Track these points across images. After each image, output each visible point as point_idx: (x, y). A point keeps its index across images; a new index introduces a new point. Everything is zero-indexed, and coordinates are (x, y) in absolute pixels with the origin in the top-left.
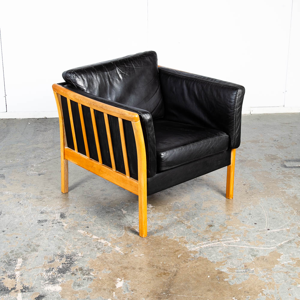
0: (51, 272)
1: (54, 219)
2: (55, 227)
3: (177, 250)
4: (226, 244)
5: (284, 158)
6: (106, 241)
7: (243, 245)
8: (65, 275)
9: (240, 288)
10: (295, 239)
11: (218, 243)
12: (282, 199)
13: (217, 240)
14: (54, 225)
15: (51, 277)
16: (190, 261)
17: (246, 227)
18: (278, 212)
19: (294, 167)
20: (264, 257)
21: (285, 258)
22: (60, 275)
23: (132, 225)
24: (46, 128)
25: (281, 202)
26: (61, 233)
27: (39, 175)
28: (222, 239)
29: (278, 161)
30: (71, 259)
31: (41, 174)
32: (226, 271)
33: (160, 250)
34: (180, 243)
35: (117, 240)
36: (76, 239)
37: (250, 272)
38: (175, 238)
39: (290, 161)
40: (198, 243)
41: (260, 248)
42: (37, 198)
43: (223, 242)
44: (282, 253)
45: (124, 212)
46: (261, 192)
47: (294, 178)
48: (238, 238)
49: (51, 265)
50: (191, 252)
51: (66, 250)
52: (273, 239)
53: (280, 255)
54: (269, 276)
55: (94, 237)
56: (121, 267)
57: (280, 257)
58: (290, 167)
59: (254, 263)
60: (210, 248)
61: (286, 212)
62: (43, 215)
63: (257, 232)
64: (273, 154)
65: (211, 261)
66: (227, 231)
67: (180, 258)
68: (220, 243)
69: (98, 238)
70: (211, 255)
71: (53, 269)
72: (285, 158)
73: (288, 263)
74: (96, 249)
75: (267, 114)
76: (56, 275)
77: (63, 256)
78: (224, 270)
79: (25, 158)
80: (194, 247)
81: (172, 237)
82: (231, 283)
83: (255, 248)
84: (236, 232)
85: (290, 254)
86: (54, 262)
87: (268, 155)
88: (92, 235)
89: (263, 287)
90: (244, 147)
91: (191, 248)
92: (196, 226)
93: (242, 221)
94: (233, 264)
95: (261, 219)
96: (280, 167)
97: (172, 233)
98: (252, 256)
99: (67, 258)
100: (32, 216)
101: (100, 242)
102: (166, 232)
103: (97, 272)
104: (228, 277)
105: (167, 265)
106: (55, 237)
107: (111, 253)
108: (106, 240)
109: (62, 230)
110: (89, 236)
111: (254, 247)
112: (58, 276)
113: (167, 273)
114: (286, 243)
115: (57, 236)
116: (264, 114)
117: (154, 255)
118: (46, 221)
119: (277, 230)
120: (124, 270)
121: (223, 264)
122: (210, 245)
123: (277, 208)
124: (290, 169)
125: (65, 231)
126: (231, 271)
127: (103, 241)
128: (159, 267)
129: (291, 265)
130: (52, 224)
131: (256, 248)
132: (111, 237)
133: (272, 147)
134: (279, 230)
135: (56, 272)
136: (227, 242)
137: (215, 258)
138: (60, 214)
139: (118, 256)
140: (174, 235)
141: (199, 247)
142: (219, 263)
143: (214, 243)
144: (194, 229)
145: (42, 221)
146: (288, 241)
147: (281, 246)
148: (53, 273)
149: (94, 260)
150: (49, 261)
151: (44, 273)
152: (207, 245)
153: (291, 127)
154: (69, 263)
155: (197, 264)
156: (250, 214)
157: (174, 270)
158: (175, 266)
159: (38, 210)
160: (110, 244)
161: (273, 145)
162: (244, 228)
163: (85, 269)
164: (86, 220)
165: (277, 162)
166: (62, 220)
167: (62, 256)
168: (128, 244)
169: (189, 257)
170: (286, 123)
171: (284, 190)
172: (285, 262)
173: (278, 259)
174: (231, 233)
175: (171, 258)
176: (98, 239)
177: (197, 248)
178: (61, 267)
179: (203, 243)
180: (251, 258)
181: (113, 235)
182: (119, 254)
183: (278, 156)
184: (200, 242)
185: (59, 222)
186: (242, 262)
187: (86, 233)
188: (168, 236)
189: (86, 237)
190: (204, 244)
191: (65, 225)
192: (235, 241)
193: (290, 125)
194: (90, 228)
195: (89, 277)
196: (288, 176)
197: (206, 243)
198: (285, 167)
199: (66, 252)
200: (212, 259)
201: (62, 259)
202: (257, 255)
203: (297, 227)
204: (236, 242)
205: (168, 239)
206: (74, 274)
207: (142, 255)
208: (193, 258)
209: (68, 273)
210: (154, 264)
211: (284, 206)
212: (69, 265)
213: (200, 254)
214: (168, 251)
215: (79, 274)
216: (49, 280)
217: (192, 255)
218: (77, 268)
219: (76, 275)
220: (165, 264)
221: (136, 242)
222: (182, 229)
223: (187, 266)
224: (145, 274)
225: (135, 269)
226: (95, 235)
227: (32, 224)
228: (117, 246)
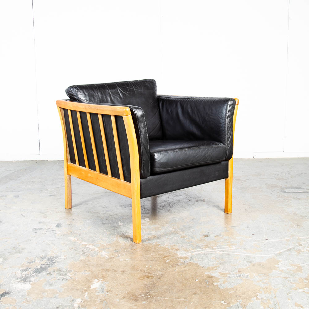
0: (27, 271)
1: (49, 228)
2: (48, 234)
3: (167, 256)
4: (221, 252)
6: (94, 247)
7: (239, 253)
9: (231, 292)
10: (294, 248)
11: (212, 250)
13: (211, 248)
16: (179, 265)
17: (244, 237)
18: (278, 226)
19: (294, 192)
20: (260, 263)
21: (284, 264)
22: (35, 274)
26: (51, 239)
28: (217, 247)
29: (278, 188)
30: (52, 261)
32: (218, 275)
33: (148, 256)
35: (106, 246)
36: (64, 244)
37: (244, 277)
39: (289, 188)
40: (190, 250)
41: (257, 255)
43: (217, 250)
44: (281, 260)
48: (234, 246)
49: (29, 265)
50: (181, 258)
51: (49, 253)
52: (271, 248)
53: (278, 262)
54: (265, 281)
55: (84, 243)
56: (103, 269)
59: (249, 268)
60: (202, 254)
61: (286, 226)
62: (40, 225)
63: (254, 241)
65: (202, 266)
66: (223, 240)
67: (168, 263)
68: (214, 250)
69: (87, 244)
70: (203, 261)
72: (285, 186)
73: (288, 269)
74: (81, 253)
75: (269, 158)
78: (215, 275)
80: (185, 253)
81: (164, 245)
82: (221, 287)
83: (251, 255)
84: (232, 241)
85: (289, 261)
86: (34, 262)
88: (82, 242)
89: (259, 291)
91: (182, 254)
93: (239, 233)
94: (226, 269)
97: (165, 241)
98: (247, 262)
99: (49, 259)
101: (88, 248)
102: (158, 240)
105: (153, 269)
107: (96, 257)
109: (53, 236)
110: (78, 242)
112: (32, 275)
113: (152, 276)
114: (285, 251)
115: (46, 241)
118: (41, 229)
119: (275, 240)
121: (214, 269)
122: (203, 252)
123: (276, 223)
124: (290, 193)
127: (91, 247)
129: (291, 270)
130: (46, 231)
131: (253, 255)
132: (100, 243)
134: (278, 240)
136: (221, 249)
137: (207, 264)
138: (56, 224)
139: (103, 259)
140: (166, 243)
141: (190, 254)
142: (211, 268)
143: (207, 251)
144: (188, 238)
145: (37, 229)
146: (288, 249)
147: (280, 254)
150: (29, 261)
151: (19, 272)
152: (200, 252)
154: (49, 264)
155: (186, 268)
157: (159, 274)
158: (161, 270)
159: (37, 221)
160: (97, 249)
161: (273, 178)
162: (241, 238)
163: (64, 270)
164: (80, 229)
166: (57, 229)
167: (44, 258)
168: (115, 250)
169: (178, 262)
172: (284, 268)
173: (277, 266)
174: (227, 242)
175: (159, 263)
177: (188, 254)
179: (196, 250)
181: (103, 242)
183: (278, 185)
184: (193, 250)
185: (53, 230)
186: (236, 267)
187: (76, 239)
188: (160, 244)
190: (197, 251)
194: (82, 235)
198: (285, 192)
200: (203, 264)
201: (43, 260)
202: (253, 261)
204: (231, 250)
205: (159, 246)
206: (50, 274)
207: (129, 259)
208: (182, 263)
209: (44, 273)
210: (138, 268)
211: (284, 221)
212: (48, 266)
213: (191, 260)
214: (158, 256)
215: (55, 275)
216: (21, 278)
217: (182, 260)
218: (56, 269)
219: (52, 275)
220: (150, 268)
221: (125, 248)
222: (176, 238)
223: (174, 270)
224: (127, 277)
225: (117, 271)
226: (85, 241)
227: (27, 231)
228: (104, 251)
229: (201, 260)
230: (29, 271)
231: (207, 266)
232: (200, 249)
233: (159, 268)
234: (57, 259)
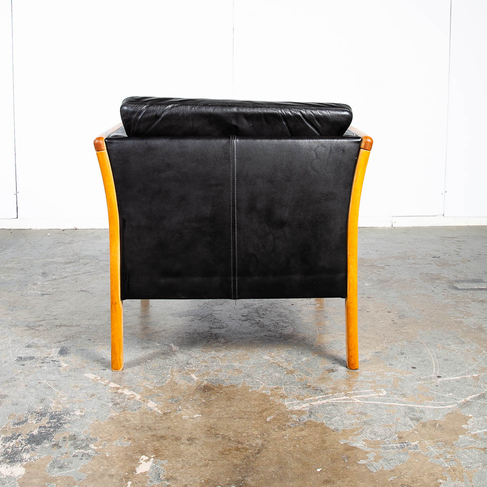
0: (14, 441)
1: (46, 356)
2: (46, 368)
3: (266, 409)
4: (361, 401)
6: (132, 392)
7: (394, 402)
8: (38, 447)
9: (391, 479)
11: (345, 397)
12: (458, 332)
13: (343, 393)
14: (44, 364)
15: (10, 450)
16: (290, 427)
17: (397, 373)
18: (454, 351)
19: (472, 289)
20: (435, 421)
21: (478, 424)
22: (29, 446)
23: (185, 368)
25: (455, 336)
26: (53, 377)
27: (43, 295)
28: (353, 392)
30: (59, 420)
31: (45, 294)
32: (362, 445)
33: (233, 409)
34: (271, 398)
35: (153, 390)
36: (76, 387)
37: (411, 448)
38: (264, 389)
39: (463, 281)
40: (305, 397)
41: (426, 407)
42: (28, 326)
43: (354, 396)
44: (470, 415)
45: (174, 348)
46: (418, 321)
47: (472, 303)
48: (382, 390)
49: (17, 429)
50: (292, 412)
51: (53, 405)
52: (449, 392)
53: (466, 419)
54: (449, 456)
55: (113, 385)
56: (153, 436)
57: (467, 422)
58: (463, 289)
59: (416, 432)
60: (330, 405)
61: (468, 351)
62: (30, 350)
63: (417, 380)
64: (434, 273)
65: (332, 427)
66: (362, 378)
67: (270, 422)
68: (348, 397)
69: (119, 386)
70: (332, 418)
71: (20, 435)
72: (454, 278)
74: (111, 405)
75: (418, 227)
76: (22, 446)
77: (45, 414)
78: (359, 444)
79: (26, 274)
80: (298, 404)
81: (259, 387)
82: (372, 469)
83: (417, 406)
84: (380, 380)
85: (485, 416)
86: (25, 423)
87: (426, 274)
88: (109, 382)
89: (440, 476)
90: (386, 264)
91: (292, 405)
92: (304, 370)
93: (388, 364)
94: (375, 434)
95: (423, 361)
96: (448, 289)
97: (259, 381)
98: (412, 419)
99: (52, 417)
100: (10, 352)
101: (122, 394)
102: (247, 380)
103: (103, 443)
104: (367, 458)
105: (245, 434)
106: (39, 383)
107: (137, 411)
108: (134, 390)
109: (56, 373)
110: (103, 383)
111: (414, 406)
112: (24, 448)
113: (244, 448)
114: (474, 399)
115: (44, 381)
116: (414, 227)
117: (222, 416)
118: (32, 358)
119: (454, 378)
120: (158, 441)
121: (354, 433)
122: (330, 401)
123: (450, 345)
124: (464, 291)
125: (60, 374)
126: (371, 446)
127: (127, 392)
128: (227, 438)
130: (42, 363)
131: (419, 406)
132: (143, 386)
133: (430, 264)
134: (459, 377)
135: (23, 442)
136: (361, 396)
137: (340, 423)
138: (59, 349)
139: (151, 416)
140: (262, 384)
141: (308, 405)
142: (348, 433)
143: (338, 399)
144: (300, 375)
145: (25, 359)
146: (479, 395)
147: (467, 404)
148: (17, 442)
149: (102, 423)
150: (16, 422)
152: (325, 401)
153: (458, 242)
154: (53, 426)
155: (304, 433)
156: (402, 354)
157: (257, 444)
158: (259, 436)
159: (24, 342)
160: (138, 397)
161: (432, 262)
162: (394, 375)
163: (83, 437)
165: (443, 283)
166: (61, 358)
167: (42, 414)
168: (172, 398)
169: (288, 421)
170: (449, 238)
171: (458, 320)
172: (479, 431)
173: (464, 426)
175: (254, 422)
176: (118, 389)
177: (304, 406)
178: (35, 432)
179: (317, 398)
180: (410, 422)
181: (149, 383)
182: (153, 413)
184: (311, 397)
185: (55, 361)
186: (393, 430)
187: (99, 378)
188: (250, 386)
189: (96, 384)
191: (64, 365)
192: (377, 395)
193: (456, 239)
195: (85, 452)
196: (463, 300)
197: (322, 398)
198: (457, 289)
199: (53, 407)
200: (333, 424)
201: (41, 419)
202: (422, 418)
204: (379, 396)
205: (250, 390)
206: (57, 445)
207: (198, 415)
208: (296, 422)
209: (47, 444)
210: (218, 432)
211: (463, 342)
212: (52, 430)
213: (310, 416)
214: (249, 409)
215: (67, 447)
216: (4, 455)
217: (295, 417)
218: (67, 435)
219: (60, 447)
220: (240, 433)
221: (189, 395)
222: (277, 375)
223: (284, 437)
224: (199, 450)
225: (180, 439)
226: (114, 382)
227: (6, 362)
228: (152, 400)
229: (329, 416)
230: (17, 441)
231: (341, 428)
232: (323, 396)
233: (256, 433)
234: (68, 416)
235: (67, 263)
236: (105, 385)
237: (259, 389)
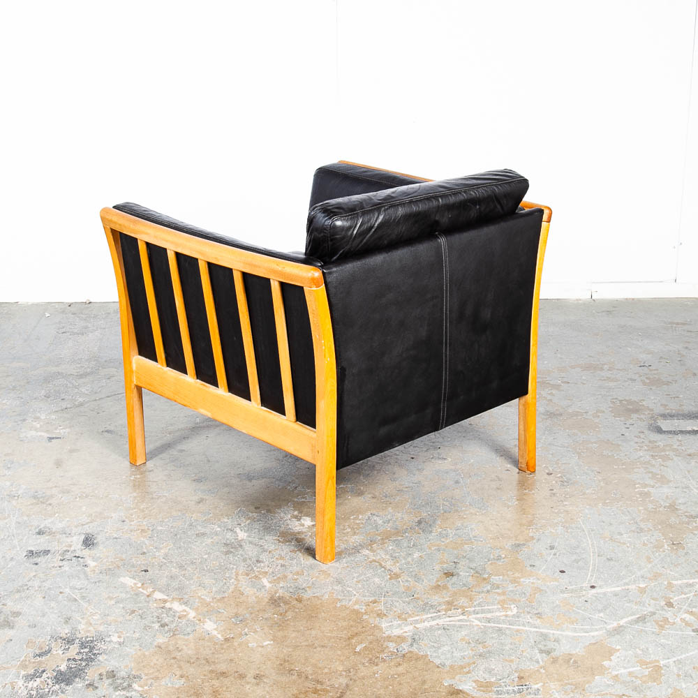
0: (38, 679)
1: (67, 548)
2: (67, 569)
3: (357, 634)
4: (481, 622)
5: (659, 410)
6: (184, 607)
7: (524, 625)
8: (69, 688)
10: (654, 613)
11: (462, 617)
12: (640, 511)
13: (460, 610)
14: (64, 562)
15: (34, 693)
16: (384, 661)
17: (539, 579)
18: (625, 544)
19: (682, 432)
20: (571, 655)
21: (624, 660)
22: (57, 686)
23: (255, 568)
24: (86, 327)
25: (634, 519)
26: (78, 584)
27: (50, 439)
28: (473, 609)
29: (642, 416)
30: (92, 649)
31: (53, 438)
32: (471, 688)
33: (313, 632)
34: (365, 617)
35: (212, 604)
36: (110, 598)
37: (530, 693)
38: (356, 603)
39: (672, 416)
40: (410, 616)
41: (563, 633)
42: (35, 497)
43: (474, 616)
44: (618, 647)
45: (240, 535)
46: (587, 491)
47: (675, 458)
48: (512, 606)
49: (40, 663)
50: (389, 638)
51: (81, 627)
52: (600, 611)
53: (610, 652)
55: (158, 595)
56: (212, 672)
57: (612, 657)
58: (670, 432)
59: (543, 671)
60: (439, 629)
61: (645, 544)
62: (42, 539)
63: (562, 592)
64: (634, 399)
65: (437, 662)
66: (489, 588)
67: (359, 653)
68: (465, 617)
69: (166, 597)
70: (439, 648)
71: (44, 671)
72: (662, 408)
73: (630, 673)
74: (156, 626)
75: (633, 299)
76: (49, 687)
77: (73, 640)
78: (466, 686)
79: (22, 398)
80: (400, 625)
81: (350, 600)
83: (552, 632)
84: (512, 591)
85: (637, 650)
86: (49, 654)
87: (621, 401)
88: (154, 592)
90: (565, 380)
91: (391, 627)
92: (413, 573)
93: (528, 566)
94: (490, 672)
95: (577, 561)
96: (647, 432)
97: (351, 589)
98: (541, 651)
99: (83, 645)
100: (16, 542)
101: (170, 609)
102: (336, 588)
103: (149, 682)
105: (326, 670)
106: (61, 593)
107: (191, 636)
108: (186, 603)
109: (82, 576)
110: (145, 592)
111: (549, 631)
112: (52, 689)
113: (324, 690)
114: (631, 623)
115: (67, 590)
116: (627, 299)
117: (299, 644)
118: (47, 552)
119: (613, 589)
120: (218, 679)
121: (464, 670)
122: (441, 622)
123: (621, 534)
124: (670, 436)
125: (88, 579)
126: (482, 688)
127: (177, 606)
128: (303, 675)
129: (636, 677)
130: (61, 560)
131: (555, 632)
132: (199, 597)
133: (634, 380)
134: (619, 589)
135: (49, 681)
136: (483, 615)
137: (449, 656)
138: (83, 537)
139: (209, 644)
140: (355, 595)
141: (411, 628)
142: (455, 670)
143: (451, 619)
144: (407, 581)
145: (38, 554)
146: (638, 616)
147: (619, 630)
148: (41, 681)
149: (147, 653)
150: (38, 652)
151: (21, 683)
152: (434, 623)
153: (689, 334)
154: (85, 658)
156: (552, 548)
157: (340, 684)
158: (344, 673)
159: (32, 526)
160: (192, 614)
161: (636, 377)
162: (533, 583)
163: (123, 674)
164: (144, 553)
165: (641, 419)
166: (86, 552)
167: (70, 641)
168: (236, 616)
169: (382, 651)
170: (678, 324)
171: (646, 490)
172: (623, 671)
173: (606, 663)
174: (498, 594)
175: (339, 652)
176: (165, 601)
177: (406, 629)
178: (63, 667)
179: (424, 617)
180: (538, 656)
181: (205, 592)
182: (211, 639)
183: (644, 403)
184: (418, 615)
185: (79, 557)
186: (514, 666)
187: (140, 585)
188: (339, 597)
189: (136, 595)
190: (426, 620)
191: (92, 564)
192: (504, 613)
193: (686, 327)
194: (150, 572)
195: (128, 695)
196: (663, 453)
197: (431, 617)
198: (659, 430)
199: (84, 630)
200: (439, 657)
201: (69, 648)
202: (555, 649)
203: (666, 583)
204: (506, 616)
205: (339, 605)
206: (92, 685)
207: (269, 642)
208: (392, 653)
209: (79, 684)
210: (293, 667)
211: (641, 530)
212: (84, 664)
213: (412, 645)
214: (335, 634)
215: (105, 688)
217: (392, 646)
218: (103, 671)
219: (97, 688)
220: (320, 668)
221: (258, 611)
222: (377, 580)
223: (374, 674)
224: (268, 692)
225: (246, 677)
226: (160, 591)
227: (12, 559)
228: (210, 619)
229: (436, 645)
230: (42, 679)
231: (448, 663)
232: (432, 615)
233: (340, 668)
234: (103, 643)
235: (81, 376)
236: (148, 596)
237: (351, 603)
